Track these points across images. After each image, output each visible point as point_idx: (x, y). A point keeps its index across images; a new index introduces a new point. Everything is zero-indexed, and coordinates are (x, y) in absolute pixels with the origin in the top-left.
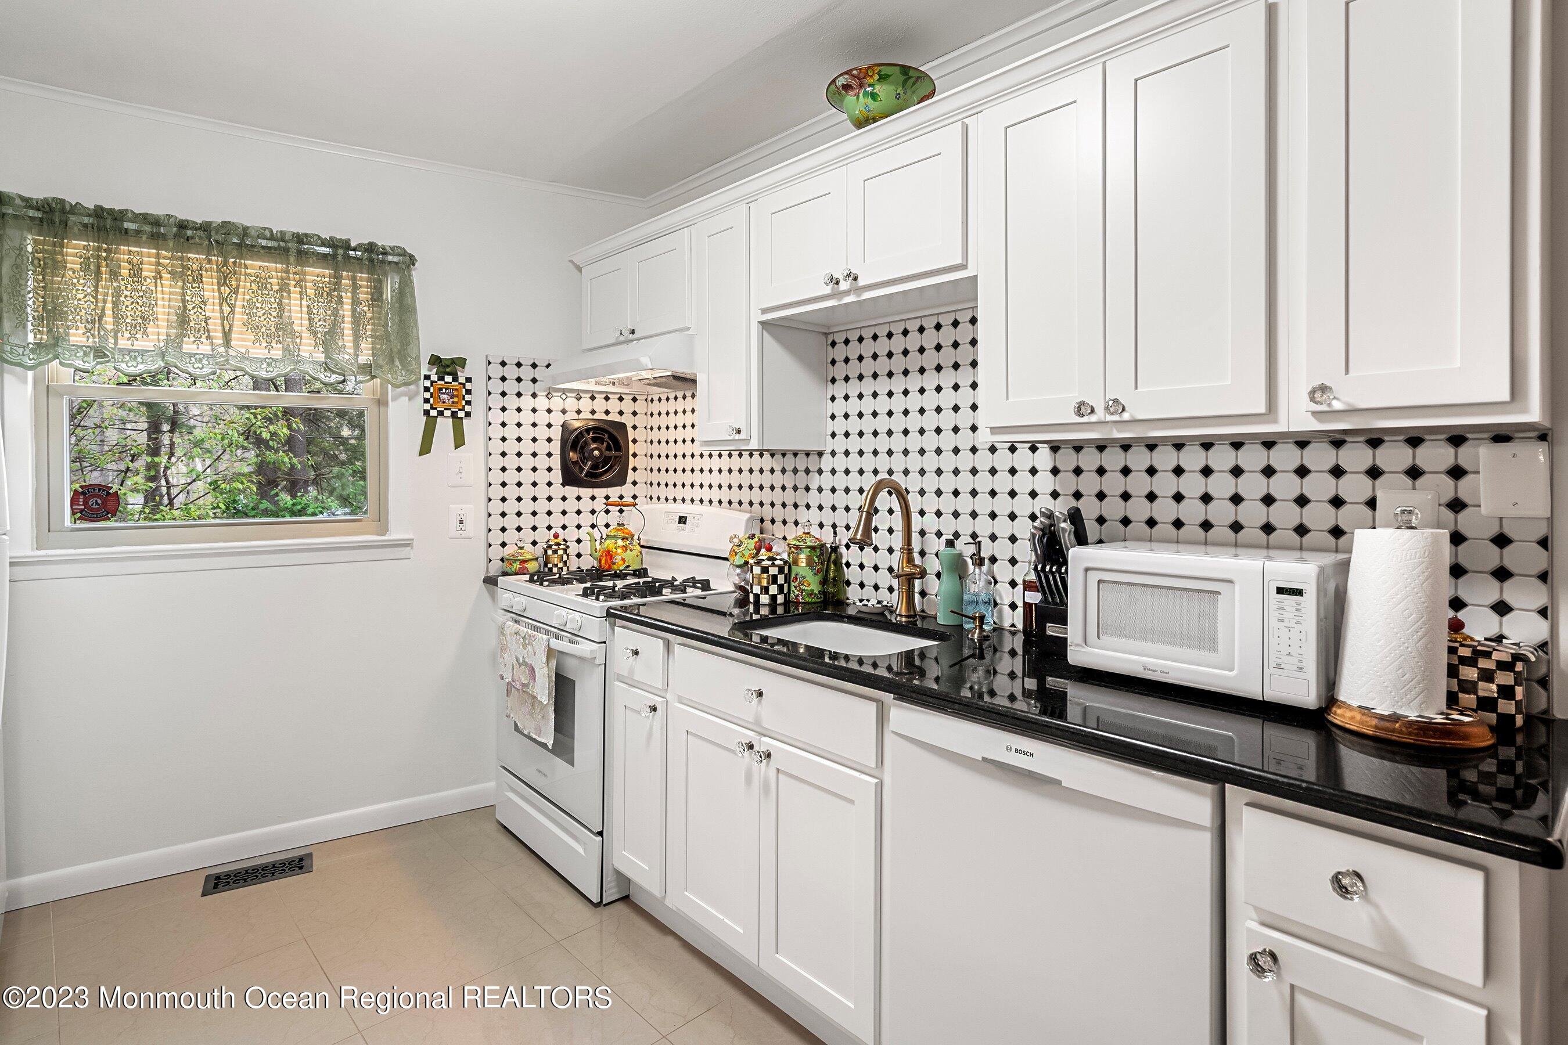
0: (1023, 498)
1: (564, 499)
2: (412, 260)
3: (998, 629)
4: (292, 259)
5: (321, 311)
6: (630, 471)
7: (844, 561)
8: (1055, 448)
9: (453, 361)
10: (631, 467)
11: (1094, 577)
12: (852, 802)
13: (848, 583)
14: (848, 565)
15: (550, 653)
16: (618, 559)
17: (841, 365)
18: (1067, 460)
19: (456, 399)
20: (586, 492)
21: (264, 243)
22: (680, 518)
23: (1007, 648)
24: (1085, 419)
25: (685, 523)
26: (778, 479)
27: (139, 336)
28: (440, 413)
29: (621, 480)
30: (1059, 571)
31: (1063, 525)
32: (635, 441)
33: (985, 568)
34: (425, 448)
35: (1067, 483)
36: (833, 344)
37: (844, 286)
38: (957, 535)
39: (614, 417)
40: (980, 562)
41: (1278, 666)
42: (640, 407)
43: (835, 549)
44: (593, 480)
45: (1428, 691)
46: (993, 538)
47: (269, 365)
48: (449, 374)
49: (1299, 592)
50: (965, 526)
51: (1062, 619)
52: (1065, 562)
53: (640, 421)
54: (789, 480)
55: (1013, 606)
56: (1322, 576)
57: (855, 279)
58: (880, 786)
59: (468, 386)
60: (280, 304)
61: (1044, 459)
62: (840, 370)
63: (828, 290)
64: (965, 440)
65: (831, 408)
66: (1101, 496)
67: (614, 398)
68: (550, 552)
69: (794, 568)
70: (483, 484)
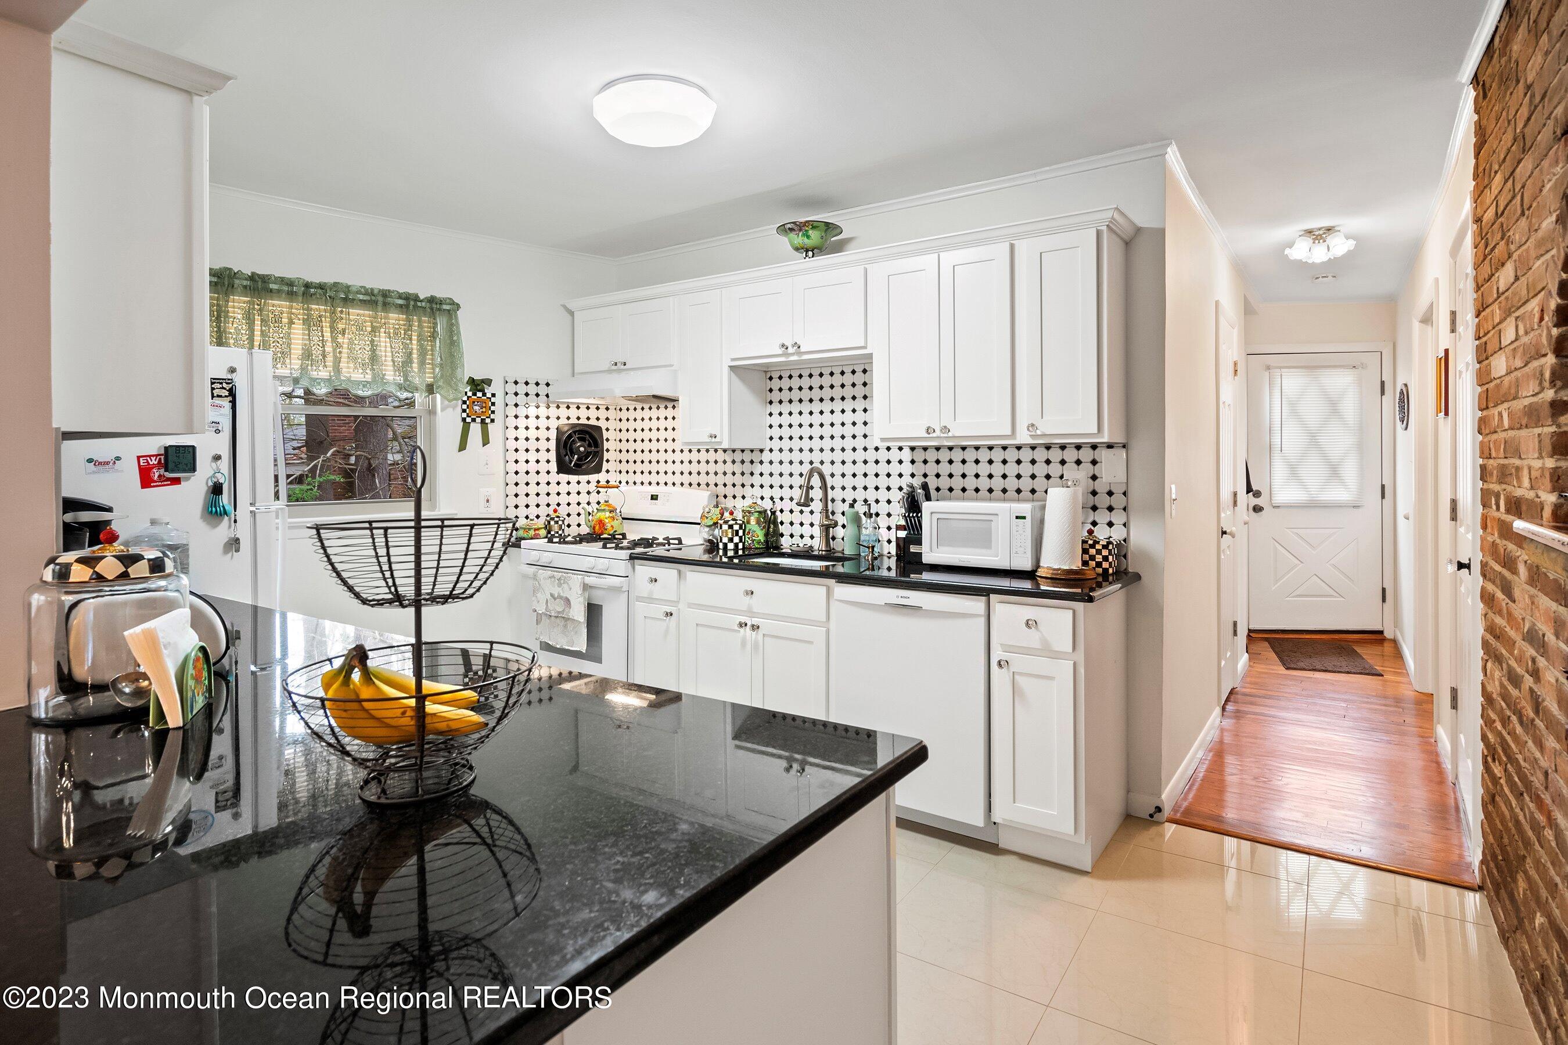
0: (895, 477)
1: (558, 483)
2: (458, 306)
3: (881, 555)
4: (380, 308)
5: (398, 345)
6: (604, 462)
7: (779, 521)
8: (913, 449)
9: (483, 381)
10: (605, 459)
11: (935, 517)
12: (811, 643)
13: (782, 535)
14: (782, 523)
15: (586, 587)
16: (608, 526)
17: (776, 392)
18: (919, 456)
19: (484, 410)
20: (574, 478)
21: (361, 297)
22: (652, 496)
23: (886, 566)
24: (931, 435)
25: (656, 499)
26: (729, 467)
27: (279, 366)
28: (474, 420)
29: (598, 469)
30: (917, 516)
31: (919, 491)
32: (607, 440)
33: (872, 519)
34: (462, 447)
35: (919, 468)
36: (771, 378)
37: (791, 350)
38: (855, 501)
39: (593, 422)
40: (871, 516)
41: (1017, 553)
42: (611, 414)
43: (773, 513)
44: (578, 469)
45: (1073, 557)
46: (877, 501)
47: (364, 386)
48: (479, 391)
49: (1024, 518)
50: (860, 495)
51: (919, 542)
52: (920, 511)
53: (611, 425)
54: (738, 468)
55: (889, 542)
56: (1033, 509)
57: (799, 347)
58: (828, 632)
59: (493, 400)
60: (372, 341)
61: (906, 456)
62: (776, 396)
63: (780, 351)
64: (860, 443)
65: (769, 420)
66: (938, 476)
67: (593, 408)
68: (552, 523)
69: (747, 525)
70: (503, 473)
